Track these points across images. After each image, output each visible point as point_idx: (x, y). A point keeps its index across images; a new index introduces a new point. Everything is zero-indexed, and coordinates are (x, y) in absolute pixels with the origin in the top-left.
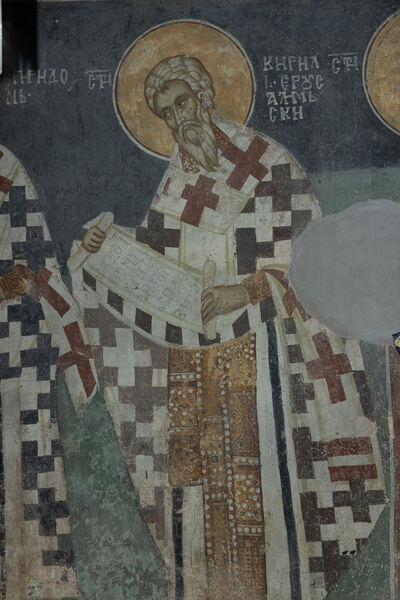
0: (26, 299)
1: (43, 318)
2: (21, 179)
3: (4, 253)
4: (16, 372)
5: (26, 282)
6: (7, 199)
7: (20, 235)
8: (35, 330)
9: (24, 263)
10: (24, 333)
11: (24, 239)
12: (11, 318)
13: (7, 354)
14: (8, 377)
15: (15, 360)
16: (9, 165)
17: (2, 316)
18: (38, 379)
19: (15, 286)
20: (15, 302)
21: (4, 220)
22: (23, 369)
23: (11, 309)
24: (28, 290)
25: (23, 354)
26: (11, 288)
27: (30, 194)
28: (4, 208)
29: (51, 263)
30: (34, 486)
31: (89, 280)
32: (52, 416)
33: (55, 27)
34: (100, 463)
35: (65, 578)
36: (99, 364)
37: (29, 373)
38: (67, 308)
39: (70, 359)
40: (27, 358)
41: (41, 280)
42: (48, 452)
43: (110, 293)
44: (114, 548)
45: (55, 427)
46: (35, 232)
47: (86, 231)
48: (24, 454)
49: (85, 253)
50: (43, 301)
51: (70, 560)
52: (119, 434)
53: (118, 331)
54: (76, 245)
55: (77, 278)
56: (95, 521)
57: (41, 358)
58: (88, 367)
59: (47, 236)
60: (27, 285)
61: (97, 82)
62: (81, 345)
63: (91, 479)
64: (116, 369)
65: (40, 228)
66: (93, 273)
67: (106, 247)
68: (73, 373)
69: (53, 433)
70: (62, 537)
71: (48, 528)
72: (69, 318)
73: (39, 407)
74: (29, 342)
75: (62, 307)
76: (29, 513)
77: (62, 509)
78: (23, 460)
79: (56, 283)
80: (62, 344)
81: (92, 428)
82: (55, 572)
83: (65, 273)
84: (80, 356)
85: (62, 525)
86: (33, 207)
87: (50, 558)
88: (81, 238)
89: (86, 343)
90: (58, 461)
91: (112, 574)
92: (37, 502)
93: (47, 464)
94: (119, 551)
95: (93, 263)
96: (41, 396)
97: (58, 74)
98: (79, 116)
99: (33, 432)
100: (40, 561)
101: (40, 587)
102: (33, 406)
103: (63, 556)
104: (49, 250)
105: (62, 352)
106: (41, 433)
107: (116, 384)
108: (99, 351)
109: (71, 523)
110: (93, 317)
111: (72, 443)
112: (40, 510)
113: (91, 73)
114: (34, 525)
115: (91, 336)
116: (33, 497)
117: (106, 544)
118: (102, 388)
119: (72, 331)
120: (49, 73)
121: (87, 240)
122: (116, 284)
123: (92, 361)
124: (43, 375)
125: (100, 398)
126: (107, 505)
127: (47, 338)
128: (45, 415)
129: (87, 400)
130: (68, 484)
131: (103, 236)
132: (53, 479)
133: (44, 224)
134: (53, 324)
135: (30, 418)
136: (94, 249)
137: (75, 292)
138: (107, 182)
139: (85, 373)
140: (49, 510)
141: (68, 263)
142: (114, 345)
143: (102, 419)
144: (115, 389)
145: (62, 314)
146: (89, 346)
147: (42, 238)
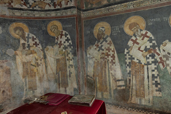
0: (152, 54)
1: (155, 56)
2: (151, 36)
3: (148, 47)
4: (151, 64)
6: (149, 39)
7: (151, 44)
8: (154, 58)
9: (152, 48)
10: (152, 59)
11: (152, 45)
12: (150, 56)
13: (149, 62)
14: (149, 65)
15: (151, 62)
16: (149, 34)
17: (148, 56)
21: (149, 42)
23: (150, 55)
25: (152, 62)
26: (149, 52)
27: (153, 38)
28: (148, 40)
29: (157, 48)
30: (154, 80)
31: (164, 51)
32: (157, 70)
33: (157, 12)
34: (166, 78)
35: (160, 94)
36: (166, 63)
37: (153, 64)
38: (160, 55)
39: (160, 62)
40: (153, 62)
41: (155, 51)
42: (157, 76)
43: (168, 52)
44: (169, 90)
45: (158, 72)
46: (154, 44)
47: (163, 43)
48: (152, 76)
49: (163, 46)
50: (155, 54)
51: (161, 91)
52: (170, 74)
53: (169, 58)
54: (161, 45)
55: (162, 50)
56: (165, 86)
57: (155, 62)
59: (156, 44)
60: (153, 52)
61: (166, 19)
62: (162, 60)
63: (164, 80)
64: (169, 64)
65: (155, 43)
66: (164, 49)
67: (167, 45)
68: (161, 65)
69: (158, 73)
70: (159, 88)
71: (156, 86)
72: (160, 56)
73: (155, 69)
74: (153, 60)
75: (159, 55)
76: (153, 84)
77: (159, 84)
78: (152, 77)
79: (158, 51)
80: (159, 60)
81: (164, 73)
82: (158, 92)
83: (159, 50)
84: (162, 62)
85: (159, 86)
86: (153, 40)
88: (162, 44)
89: (163, 60)
90: (158, 77)
91: (168, 94)
92: (155, 83)
93: (156, 77)
94: (170, 91)
95: (165, 48)
96: (155, 68)
97: (158, 19)
98: (162, 25)
99: (154, 73)
100: (155, 91)
101: (155, 94)
102: (154, 69)
104: (156, 46)
105: (159, 61)
106: (156, 73)
107: (169, 66)
108: (166, 61)
109: (161, 86)
110: (164, 56)
111: (161, 75)
112: (155, 84)
113: (164, 18)
114: (154, 86)
116: (154, 82)
117: (167, 89)
118: (166, 67)
119: (161, 58)
120: (156, 19)
121: (163, 44)
122: (169, 51)
123: (164, 63)
124: (155, 65)
125: (166, 68)
126: (167, 84)
127: (156, 59)
128: (156, 70)
129: (163, 68)
130: (160, 80)
131: (167, 44)
133: (156, 42)
135: (153, 71)
136: (165, 46)
137: (161, 52)
138: (167, 35)
139: (163, 65)
140: (157, 84)
141: (160, 48)
142: (169, 60)
143: (166, 71)
144: (169, 67)
145: (159, 56)
146: (164, 61)
147: (155, 44)
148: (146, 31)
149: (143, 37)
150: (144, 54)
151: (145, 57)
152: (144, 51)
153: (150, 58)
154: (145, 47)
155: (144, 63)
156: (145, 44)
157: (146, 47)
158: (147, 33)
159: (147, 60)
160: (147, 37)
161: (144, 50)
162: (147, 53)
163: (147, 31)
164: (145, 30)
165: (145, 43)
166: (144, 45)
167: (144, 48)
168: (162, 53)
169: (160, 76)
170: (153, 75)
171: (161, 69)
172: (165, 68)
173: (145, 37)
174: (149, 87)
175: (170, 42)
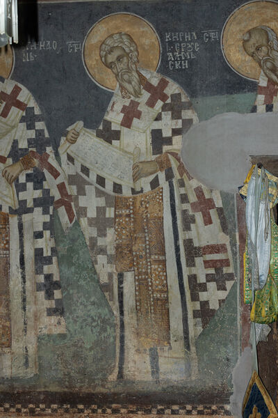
0: (36, 170)
1: (45, 180)
2: (32, 103)
3: (23, 145)
4: (30, 210)
5: (35, 160)
6: (24, 114)
7: (32, 134)
8: (41, 187)
9: (34, 150)
10: (35, 189)
11: (34, 137)
12: (27, 181)
13: (26, 200)
14: (26, 213)
15: (30, 204)
16: (25, 96)
17: (22, 179)
18: (43, 214)
19: (30, 162)
20: (30, 171)
21: (23, 126)
22: (35, 209)
23: (28, 175)
24: (36, 165)
25: (35, 200)
26: (27, 164)
27: (37, 112)
28: (23, 120)
29: (49, 150)
30: (41, 272)
31: (71, 159)
32: (51, 234)
33: (49, 18)
34: (78, 259)
35: (59, 323)
36: (77, 205)
37: (38, 210)
38: (59, 174)
39: (60, 202)
40: (37, 202)
41: (44, 159)
42: (49, 254)
43: (82, 166)
44: (86, 306)
45: (53, 240)
46: (40, 133)
47: (68, 131)
48: (36, 255)
49: (68, 144)
50: (45, 171)
51: (62, 313)
52: (88, 243)
53: (86, 186)
54: (63, 139)
55: (64, 158)
56: (75, 291)
57: (45, 202)
58: (71, 207)
59: (47, 135)
60: (36, 162)
61: (73, 48)
62: (67, 195)
63: (73, 269)
64: (86, 208)
65: (43, 130)
66: (72, 155)
67: (79, 140)
68: (62, 210)
69: (52, 244)
70: (57, 301)
71: (49, 295)
72: (59, 180)
73: (44, 229)
74: (38, 194)
75: (56, 174)
76: (39, 287)
77: (57, 285)
78: (35, 258)
79: (52, 161)
80: (56, 194)
81: (73, 241)
82: (54, 319)
83: (57, 155)
84: (66, 201)
85: (57, 294)
86: (39, 119)
87: (51, 312)
88: (66, 136)
89: (69, 193)
90: (54, 259)
91: (85, 320)
92: (43, 281)
93: (49, 261)
94: (89, 308)
95: (73, 149)
96: (45, 223)
97: (51, 44)
98: (64, 67)
99: (41, 243)
100: (45, 314)
101: (45, 328)
102: (41, 229)
103: (58, 311)
104: (48, 143)
105: (56, 199)
106: (45, 244)
107: (86, 216)
108: (77, 198)
109: (62, 293)
110: (73, 179)
111: (62, 249)
112: (45, 286)
113: (69, 43)
114: (42, 294)
115: (72, 190)
116: (41, 279)
117: (81, 304)
118: (79, 219)
119: (61, 187)
120: (46, 43)
121: (69, 137)
122: (85, 161)
123: (72, 204)
124: (45, 212)
125: (77, 224)
126: (82, 282)
127: (48, 191)
128: (47, 234)
129: (70, 225)
130: (60, 271)
131: (78, 135)
132: (52, 269)
133: (45, 128)
134: (51, 183)
135: (39, 235)
136: (73, 142)
137: (62, 165)
138: (80, 104)
139: (69, 211)
140: (50, 286)
141: (59, 150)
142: (85, 195)
143: (79, 236)
144: (86, 218)
145: (56, 178)
146: (71, 196)
147: (44, 136)
148: (14, 83)
149: (5, 103)
150: (9, 170)
151: (13, 184)
152: (10, 161)
153: (30, 185)
154: (11, 144)
155: (10, 208)
156: (14, 131)
157: (15, 142)
158: (17, 91)
159: (20, 193)
160: (20, 105)
161: (8, 157)
162: (18, 167)
163: (20, 85)
164: (12, 79)
165: (13, 127)
166: (8, 137)
167: (9, 148)
168: (67, 169)
169: (60, 255)
170: (38, 253)
171: (64, 229)
172: (73, 226)
173: (13, 107)
174: (24, 300)
175: (87, 128)
